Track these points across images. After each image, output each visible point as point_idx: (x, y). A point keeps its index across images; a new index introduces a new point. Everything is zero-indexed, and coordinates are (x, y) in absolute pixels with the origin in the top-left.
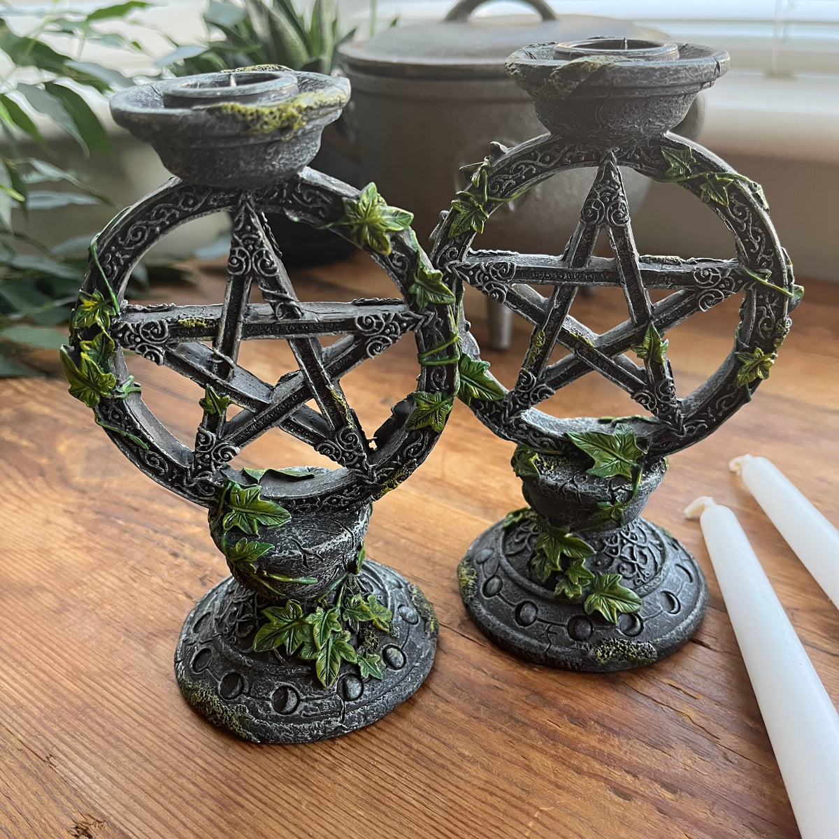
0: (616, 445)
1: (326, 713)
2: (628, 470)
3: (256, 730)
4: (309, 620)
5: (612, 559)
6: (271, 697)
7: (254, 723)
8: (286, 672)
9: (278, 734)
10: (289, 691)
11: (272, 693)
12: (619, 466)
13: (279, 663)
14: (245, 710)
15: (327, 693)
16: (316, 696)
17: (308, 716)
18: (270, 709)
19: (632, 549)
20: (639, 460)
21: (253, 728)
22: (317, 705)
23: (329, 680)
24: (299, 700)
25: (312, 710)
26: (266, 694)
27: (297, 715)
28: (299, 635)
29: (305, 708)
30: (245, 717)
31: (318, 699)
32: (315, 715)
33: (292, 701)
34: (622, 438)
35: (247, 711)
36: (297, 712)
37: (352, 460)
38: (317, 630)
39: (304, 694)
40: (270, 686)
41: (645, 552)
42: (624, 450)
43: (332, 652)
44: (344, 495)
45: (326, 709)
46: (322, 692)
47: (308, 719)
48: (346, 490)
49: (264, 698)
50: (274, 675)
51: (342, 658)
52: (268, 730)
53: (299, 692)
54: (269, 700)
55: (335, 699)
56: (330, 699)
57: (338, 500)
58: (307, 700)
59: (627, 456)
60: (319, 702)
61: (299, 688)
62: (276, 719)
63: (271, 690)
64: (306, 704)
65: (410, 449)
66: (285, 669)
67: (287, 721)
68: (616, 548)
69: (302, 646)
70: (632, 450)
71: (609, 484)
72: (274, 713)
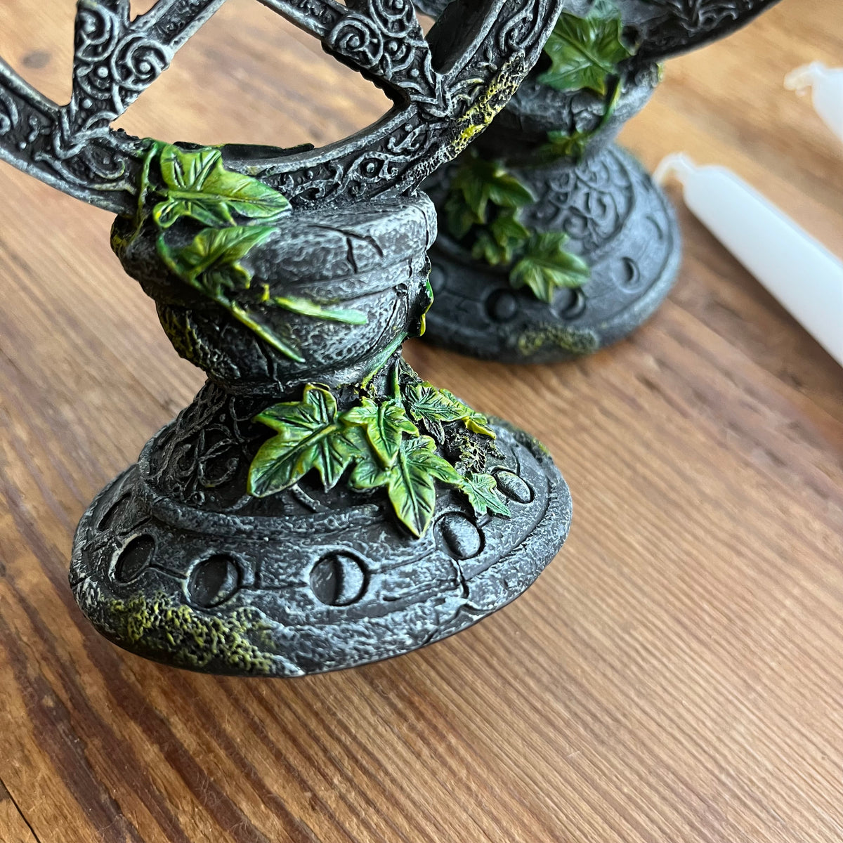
0: (588, 37)
1: (429, 587)
2: (602, 79)
3: (292, 649)
4: (354, 415)
5: (558, 211)
6: (306, 579)
7: (284, 636)
8: (331, 521)
9: (342, 645)
10: (343, 560)
11: (307, 571)
12: (589, 73)
13: (309, 509)
14: (256, 615)
15: (418, 551)
16: (400, 559)
17: (394, 599)
18: (311, 602)
19: (588, 195)
20: (621, 64)
21: (282, 646)
22: (407, 575)
23: (421, 520)
24: (367, 573)
25: (399, 585)
26: (296, 574)
27: (371, 602)
28: (341, 448)
29: (385, 585)
30: (262, 628)
31: (405, 563)
32: (408, 594)
33: (353, 578)
34: (601, 24)
35: (263, 615)
36: (369, 596)
37: (403, 60)
38: (373, 432)
39: (376, 560)
40: (301, 558)
41: (607, 200)
42: (600, 45)
43: (412, 472)
44: (390, 152)
45: (426, 579)
46: (409, 550)
47: (396, 604)
48: (393, 140)
49: (291, 584)
50: (306, 535)
51: (436, 479)
52: (318, 642)
53: (362, 557)
54: (303, 584)
55: (439, 559)
56: (429, 560)
57: (380, 163)
58: (384, 569)
59: (603, 56)
60: (409, 568)
61: (361, 549)
62: (329, 618)
63: (304, 566)
64: (383, 577)
65: (512, 30)
66: (324, 517)
67: (354, 617)
68: (566, 195)
69: (352, 467)
70: (613, 46)
71: (570, 100)
72: (321, 607)
